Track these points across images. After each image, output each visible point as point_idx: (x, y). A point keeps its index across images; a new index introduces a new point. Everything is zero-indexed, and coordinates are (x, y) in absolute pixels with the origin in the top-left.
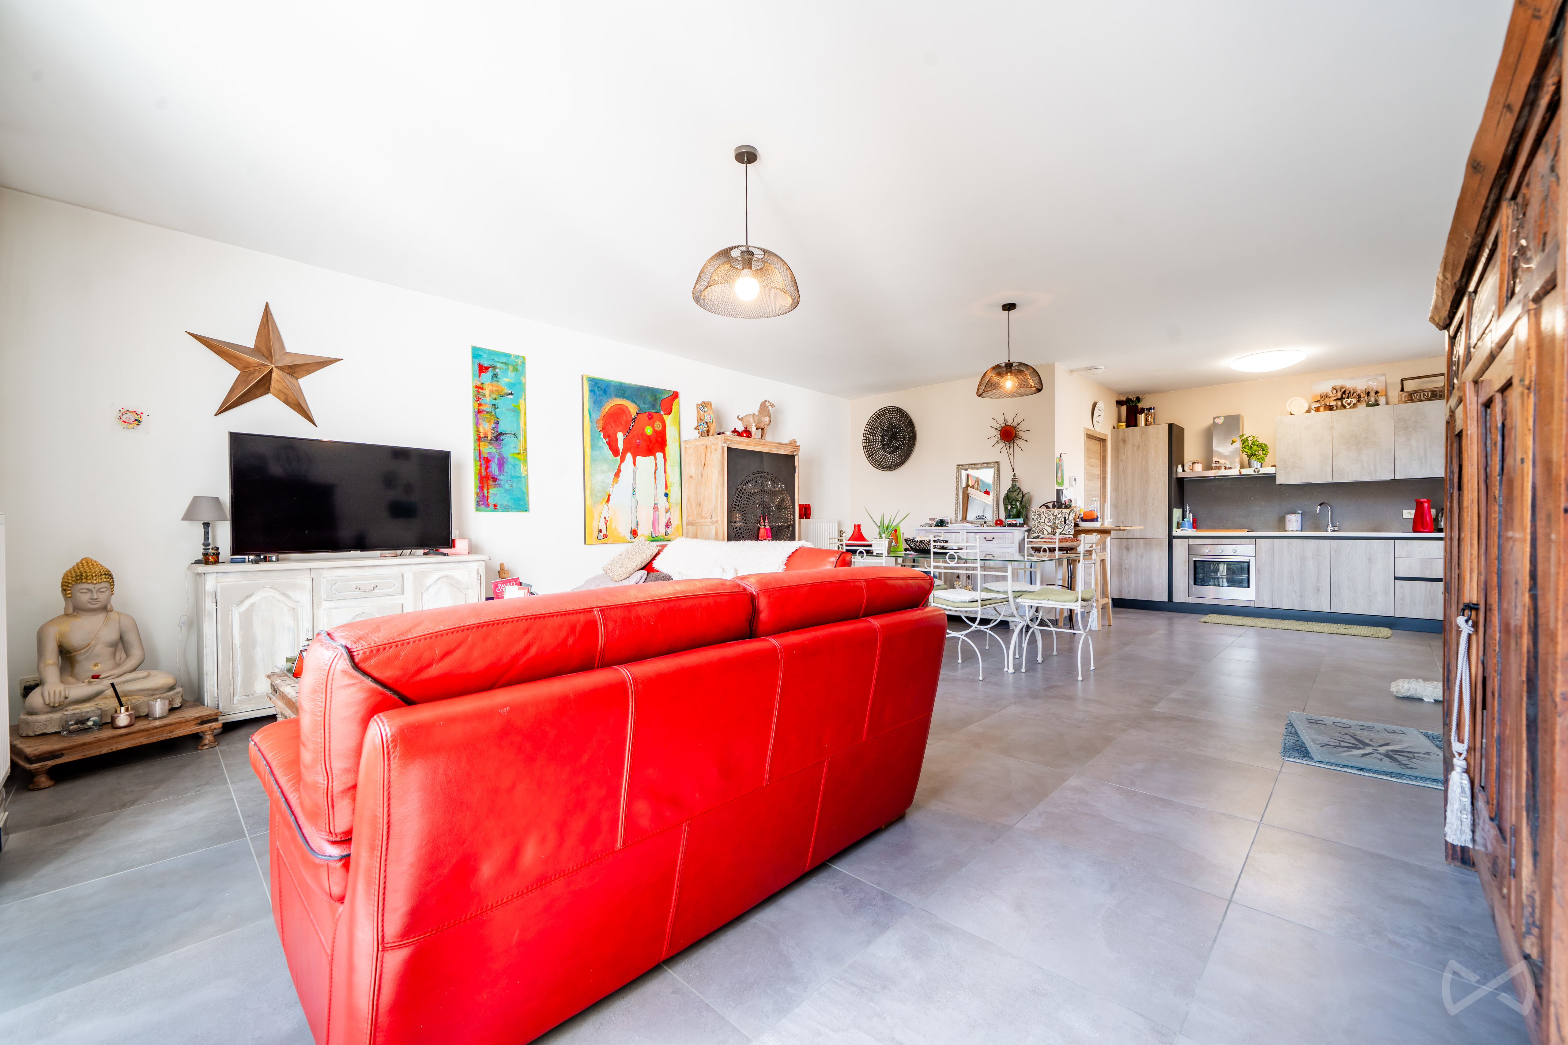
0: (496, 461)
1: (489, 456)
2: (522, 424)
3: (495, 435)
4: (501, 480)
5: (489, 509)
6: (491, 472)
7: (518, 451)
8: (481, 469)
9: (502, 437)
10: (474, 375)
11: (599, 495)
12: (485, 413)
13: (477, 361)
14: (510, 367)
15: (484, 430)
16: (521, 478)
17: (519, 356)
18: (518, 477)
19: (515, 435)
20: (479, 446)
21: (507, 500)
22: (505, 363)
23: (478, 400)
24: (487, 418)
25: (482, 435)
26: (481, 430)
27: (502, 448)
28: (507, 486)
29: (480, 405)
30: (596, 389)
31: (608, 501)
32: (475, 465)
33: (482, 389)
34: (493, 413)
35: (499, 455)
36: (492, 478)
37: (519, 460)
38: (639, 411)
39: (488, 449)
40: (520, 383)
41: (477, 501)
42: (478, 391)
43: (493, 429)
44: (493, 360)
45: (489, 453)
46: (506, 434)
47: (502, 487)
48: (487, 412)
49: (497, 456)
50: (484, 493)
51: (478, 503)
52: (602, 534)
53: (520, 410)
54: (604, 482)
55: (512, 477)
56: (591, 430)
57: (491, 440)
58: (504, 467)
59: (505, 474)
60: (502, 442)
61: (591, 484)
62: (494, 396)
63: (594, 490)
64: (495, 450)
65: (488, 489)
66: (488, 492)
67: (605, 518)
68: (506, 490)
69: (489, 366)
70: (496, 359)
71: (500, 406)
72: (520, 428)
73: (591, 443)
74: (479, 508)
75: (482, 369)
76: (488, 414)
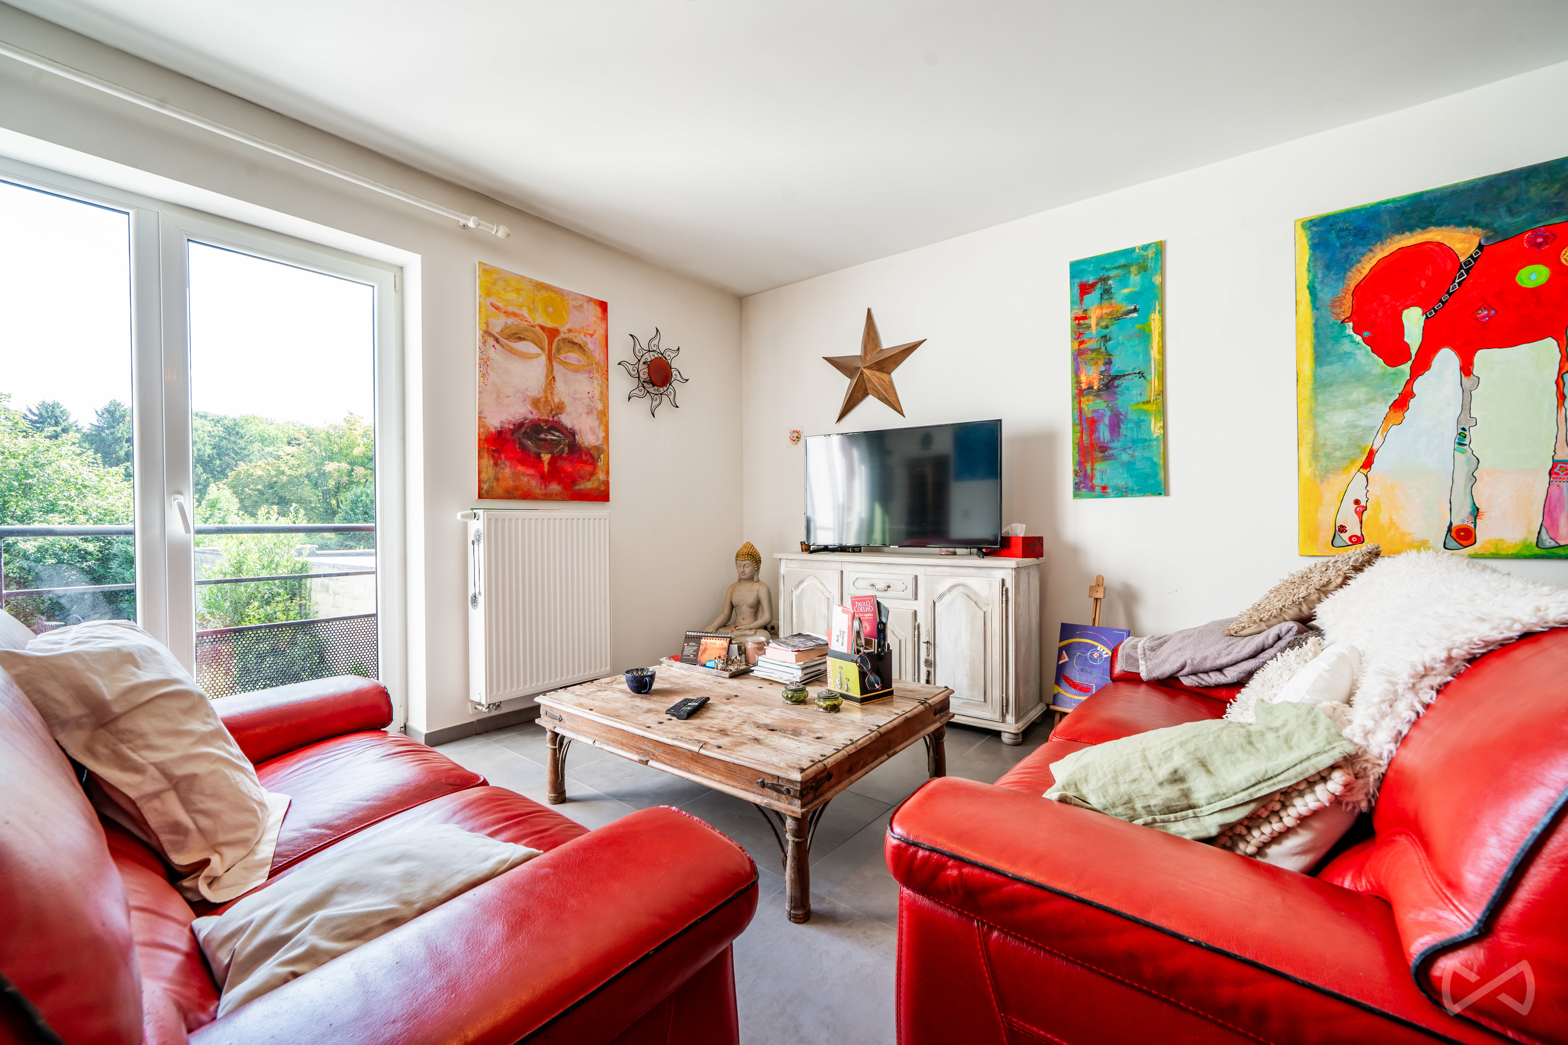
0: (1107, 421)
1: (1094, 415)
2: (1155, 353)
3: (1106, 381)
4: (1115, 449)
5: (1094, 494)
6: (1099, 438)
7: (1145, 399)
8: (1082, 437)
9: (1116, 383)
10: (1072, 303)
11: (1338, 454)
12: (1090, 352)
13: (1077, 281)
14: (1134, 269)
15: (1087, 378)
16: (1150, 440)
17: (1149, 245)
18: (1146, 440)
19: (1142, 375)
20: (1080, 403)
21: (1124, 479)
22: (1125, 266)
23: (1078, 338)
24: (1092, 359)
25: (1084, 386)
26: (1083, 378)
27: (1116, 399)
28: (1125, 457)
29: (1081, 343)
30: (1333, 236)
31: (1368, 463)
32: (1074, 432)
33: (1085, 318)
34: (1103, 349)
35: (1111, 410)
36: (1100, 447)
37: (1146, 413)
38: (1487, 238)
39: (1092, 405)
40: (1152, 286)
41: (1076, 483)
42: (1079, 324)
43: (1101, 373)
44: (1102, 269)
45: (1094, 411)
46: (1124, 375)
47: (1116, 459)
48: (1093, 350)
49: (1108, 413)
50: (1086, 471)
51: (1077, 487)
52: (1345, 536)
53: (1151, 331)
54: (1356, 427)
55: (1134, 441)
56: (1315, 325)
57: (1099, 390)
58: (1119, 427)
59: (1122, 438)
60: (1119, 389)
61: (1316, 435)
62: (1103, 324)
63: (1324, 445)
64: (1105, 405)
65: (1093, 464)
66: (1092, 469)
67: (1357, 502)
68: (1123, 464)
69: (1096, 281)
70: (1108, 266)
71: (1113, 336)
72: (1150, 360)
73: (1316, 351)
74: (1079, 493)
75: (1085, 289)
76: (1095, 353)
